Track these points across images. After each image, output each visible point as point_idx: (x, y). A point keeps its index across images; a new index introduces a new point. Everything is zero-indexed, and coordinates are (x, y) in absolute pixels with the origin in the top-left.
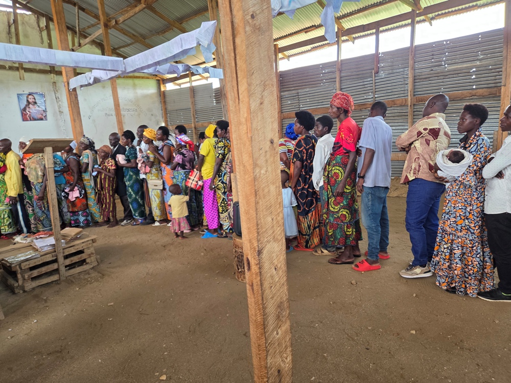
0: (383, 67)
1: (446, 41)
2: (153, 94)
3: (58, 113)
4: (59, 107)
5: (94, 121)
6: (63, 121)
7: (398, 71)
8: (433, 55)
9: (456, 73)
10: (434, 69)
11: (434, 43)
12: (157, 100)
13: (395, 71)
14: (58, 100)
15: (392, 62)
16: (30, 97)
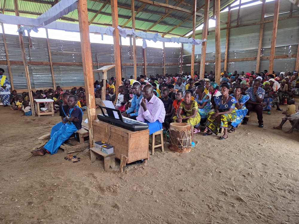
0: (33, 44)
1: (61, 40)
7: (41, 48)
8: (57, 45)
9: (67, 55)
10: (58, 51)
11: (57, 40)
13: (40, 48)
15: (39, 43)
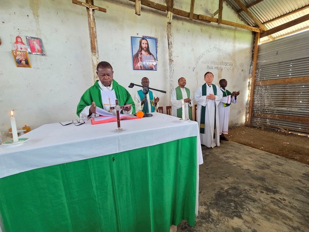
2: (247, 49)
3: (168, 61)
4: (170, 55)
5: (197, 73)
6: (172, 71)
12: (249, 55)
14: (170, 46)
16: (144, 41)
